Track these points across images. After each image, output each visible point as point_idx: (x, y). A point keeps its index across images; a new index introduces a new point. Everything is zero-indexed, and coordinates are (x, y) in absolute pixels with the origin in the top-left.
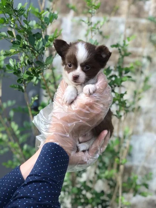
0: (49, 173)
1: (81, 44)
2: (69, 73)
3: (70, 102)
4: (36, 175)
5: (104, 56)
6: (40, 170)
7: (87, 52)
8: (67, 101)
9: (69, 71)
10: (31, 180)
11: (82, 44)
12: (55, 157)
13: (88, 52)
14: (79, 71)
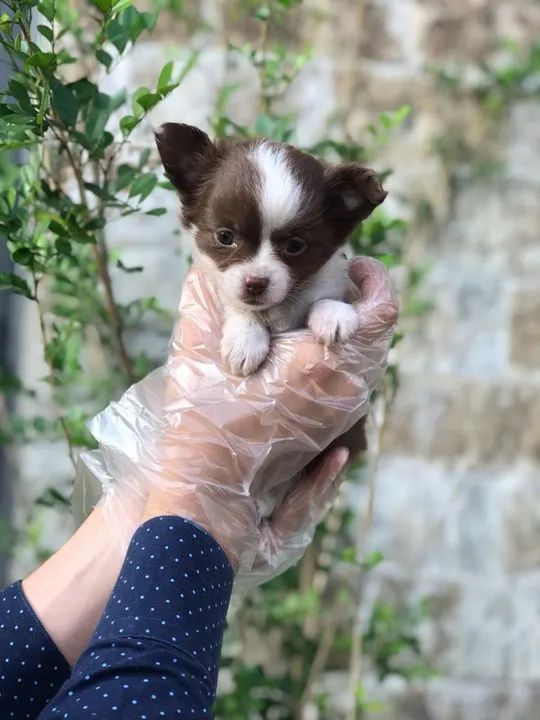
0: (174, 639)
1: (270, 150)
2: (224, 267)
3: (257, 363)
4: (123, 645)
5: (352, 203)
6: (140, 626)
7: (300, 186)
8: (244, 361)
9: (224, 259)
10: (104, 665)
11: (274, 152)
12: (192, 574)
13: (303, 188)
14: (266, 261)
